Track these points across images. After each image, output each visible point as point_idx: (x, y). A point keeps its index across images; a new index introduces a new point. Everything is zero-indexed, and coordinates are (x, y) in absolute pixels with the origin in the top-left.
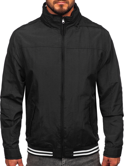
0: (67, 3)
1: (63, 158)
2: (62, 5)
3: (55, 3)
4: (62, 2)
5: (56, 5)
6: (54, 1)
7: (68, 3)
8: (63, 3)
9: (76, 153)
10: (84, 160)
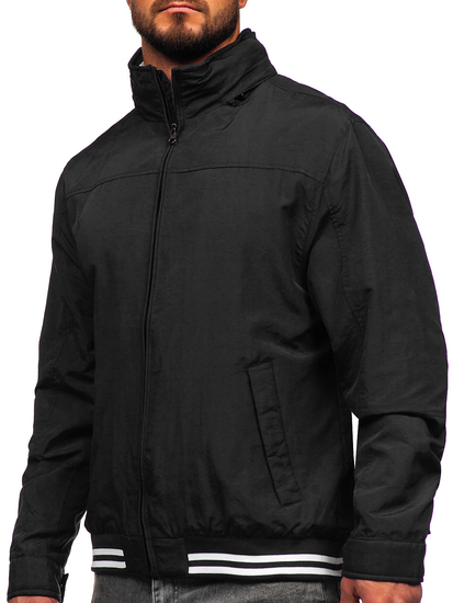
0: (199, 10)
1: (156, 579)
2: (181, 13)
3: (157, 9)
4: (181, 3)
5: (161, 16)
6: (155, 5)
7: (203, 10)
8: (185, 6)
9: (203, 563)
10: (233, 597)
